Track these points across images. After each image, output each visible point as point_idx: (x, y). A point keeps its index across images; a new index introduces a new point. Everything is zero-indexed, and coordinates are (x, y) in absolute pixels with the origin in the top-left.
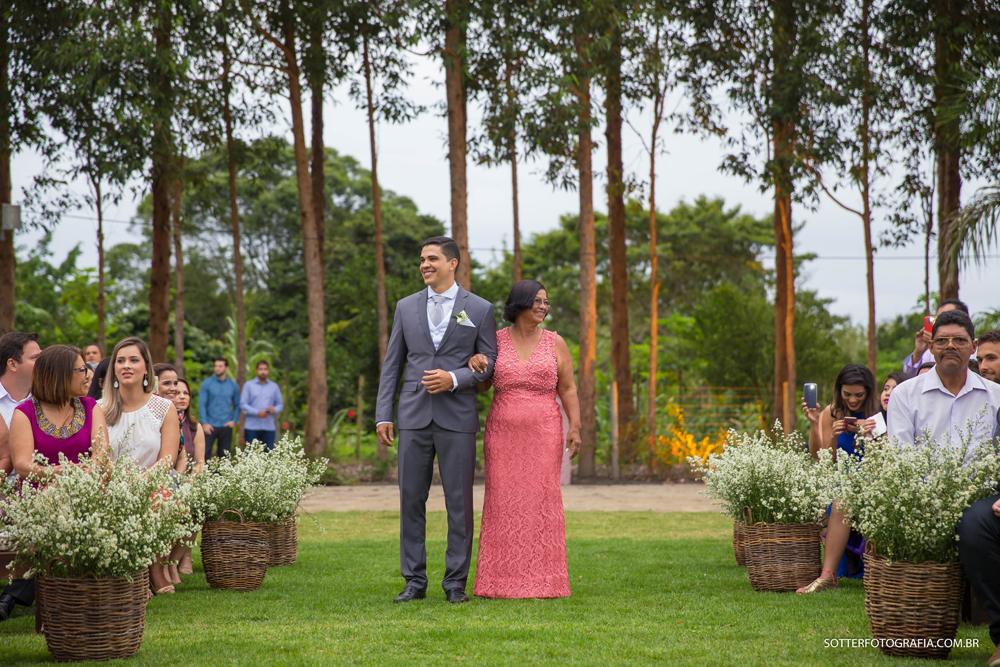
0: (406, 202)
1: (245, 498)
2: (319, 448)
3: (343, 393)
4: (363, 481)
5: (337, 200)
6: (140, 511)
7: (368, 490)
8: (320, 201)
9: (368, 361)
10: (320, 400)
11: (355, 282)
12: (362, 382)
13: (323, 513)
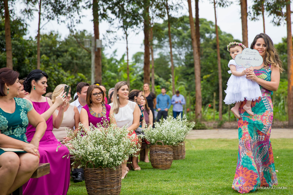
0: (230, 35)
1: (164, 137)
2: (199, 117)
3: (209, 99)
4: (214, 128)
5: (207, 35)
6: (118, 144)
7: (216, 131)
8: (199, 35)
9: (216, 88)
10: (199, 101)
11: (211, 62)
12: (215, 94)
13: (199, 140)
